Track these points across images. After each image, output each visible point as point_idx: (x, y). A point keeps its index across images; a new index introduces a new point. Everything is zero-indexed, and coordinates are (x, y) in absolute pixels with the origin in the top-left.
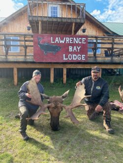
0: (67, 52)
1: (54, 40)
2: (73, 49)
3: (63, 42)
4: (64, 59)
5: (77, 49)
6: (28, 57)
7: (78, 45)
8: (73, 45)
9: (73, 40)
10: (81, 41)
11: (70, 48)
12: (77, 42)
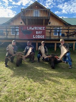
0: (35, 34)
1: (29, 28)
2: (38, 33)
3: (33, 29)
4: (34, 37)
5: (40, 33)
6: (16, 37)
7: (41, 30)
8: (38, 31)
9: (38, 28)
10: (42, 28)
11: (37, 32)
12: (40, 29)
